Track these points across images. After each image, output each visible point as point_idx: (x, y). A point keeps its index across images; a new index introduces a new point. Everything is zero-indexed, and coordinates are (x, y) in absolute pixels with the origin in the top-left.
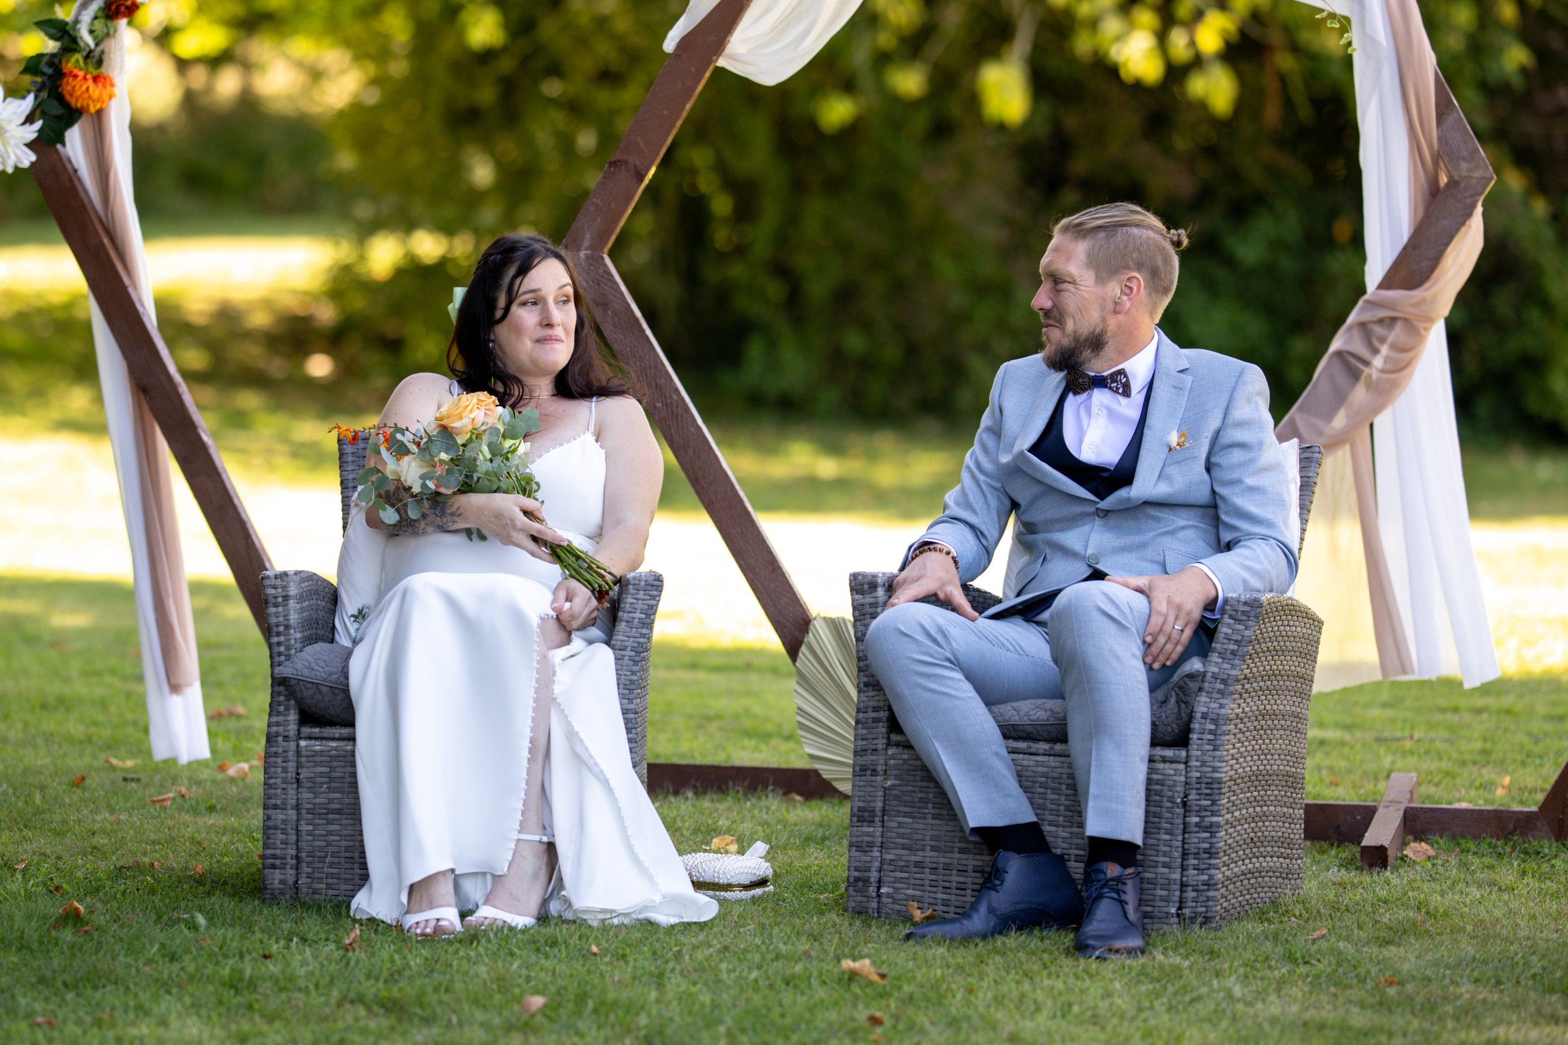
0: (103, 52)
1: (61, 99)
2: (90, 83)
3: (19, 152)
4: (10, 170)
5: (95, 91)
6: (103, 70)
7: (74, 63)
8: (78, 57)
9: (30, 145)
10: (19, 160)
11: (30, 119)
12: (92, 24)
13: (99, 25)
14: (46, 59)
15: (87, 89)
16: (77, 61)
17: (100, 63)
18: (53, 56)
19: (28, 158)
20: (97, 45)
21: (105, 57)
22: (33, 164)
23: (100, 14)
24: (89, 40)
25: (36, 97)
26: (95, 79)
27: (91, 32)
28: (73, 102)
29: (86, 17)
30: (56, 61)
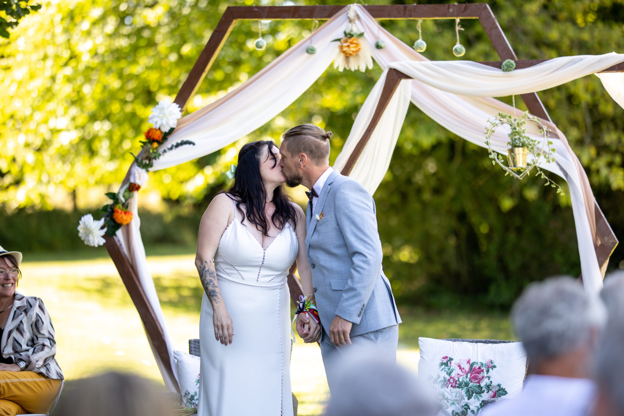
0: (128, 204)
1: (113, 220)
2: (123, 214)
3: (99, 240)
4: (96, 246)
5: (125, 217)
6: (128, 210)
7: (118, 207)
8: (120, 205)
9: (103, 237)
10: (99, 242)
11: (102, 228)
12: (124, 194)
13: (127, 194)
14: (109, 207)
15: (122, 217)
16: (119, 207)
17: (127, 207)
18: (111, 205)
19: (102, 241)
20: (126, 200)
21: (129, 206)
22: (104, 244)
23: (127, 190)
24: (123, 200)
25: (105, 220)
26: (125, 213)
27: (124, 196)
28: (117, 221)
29: (122, 191)
30: (112, 207)
